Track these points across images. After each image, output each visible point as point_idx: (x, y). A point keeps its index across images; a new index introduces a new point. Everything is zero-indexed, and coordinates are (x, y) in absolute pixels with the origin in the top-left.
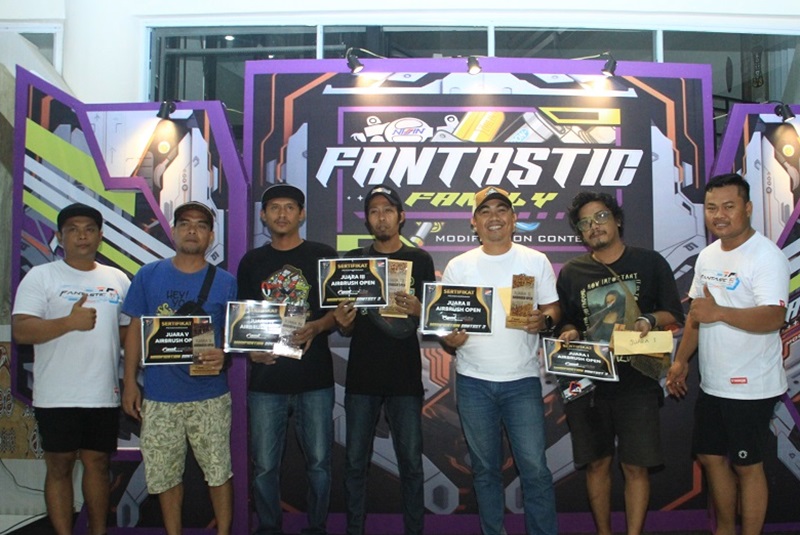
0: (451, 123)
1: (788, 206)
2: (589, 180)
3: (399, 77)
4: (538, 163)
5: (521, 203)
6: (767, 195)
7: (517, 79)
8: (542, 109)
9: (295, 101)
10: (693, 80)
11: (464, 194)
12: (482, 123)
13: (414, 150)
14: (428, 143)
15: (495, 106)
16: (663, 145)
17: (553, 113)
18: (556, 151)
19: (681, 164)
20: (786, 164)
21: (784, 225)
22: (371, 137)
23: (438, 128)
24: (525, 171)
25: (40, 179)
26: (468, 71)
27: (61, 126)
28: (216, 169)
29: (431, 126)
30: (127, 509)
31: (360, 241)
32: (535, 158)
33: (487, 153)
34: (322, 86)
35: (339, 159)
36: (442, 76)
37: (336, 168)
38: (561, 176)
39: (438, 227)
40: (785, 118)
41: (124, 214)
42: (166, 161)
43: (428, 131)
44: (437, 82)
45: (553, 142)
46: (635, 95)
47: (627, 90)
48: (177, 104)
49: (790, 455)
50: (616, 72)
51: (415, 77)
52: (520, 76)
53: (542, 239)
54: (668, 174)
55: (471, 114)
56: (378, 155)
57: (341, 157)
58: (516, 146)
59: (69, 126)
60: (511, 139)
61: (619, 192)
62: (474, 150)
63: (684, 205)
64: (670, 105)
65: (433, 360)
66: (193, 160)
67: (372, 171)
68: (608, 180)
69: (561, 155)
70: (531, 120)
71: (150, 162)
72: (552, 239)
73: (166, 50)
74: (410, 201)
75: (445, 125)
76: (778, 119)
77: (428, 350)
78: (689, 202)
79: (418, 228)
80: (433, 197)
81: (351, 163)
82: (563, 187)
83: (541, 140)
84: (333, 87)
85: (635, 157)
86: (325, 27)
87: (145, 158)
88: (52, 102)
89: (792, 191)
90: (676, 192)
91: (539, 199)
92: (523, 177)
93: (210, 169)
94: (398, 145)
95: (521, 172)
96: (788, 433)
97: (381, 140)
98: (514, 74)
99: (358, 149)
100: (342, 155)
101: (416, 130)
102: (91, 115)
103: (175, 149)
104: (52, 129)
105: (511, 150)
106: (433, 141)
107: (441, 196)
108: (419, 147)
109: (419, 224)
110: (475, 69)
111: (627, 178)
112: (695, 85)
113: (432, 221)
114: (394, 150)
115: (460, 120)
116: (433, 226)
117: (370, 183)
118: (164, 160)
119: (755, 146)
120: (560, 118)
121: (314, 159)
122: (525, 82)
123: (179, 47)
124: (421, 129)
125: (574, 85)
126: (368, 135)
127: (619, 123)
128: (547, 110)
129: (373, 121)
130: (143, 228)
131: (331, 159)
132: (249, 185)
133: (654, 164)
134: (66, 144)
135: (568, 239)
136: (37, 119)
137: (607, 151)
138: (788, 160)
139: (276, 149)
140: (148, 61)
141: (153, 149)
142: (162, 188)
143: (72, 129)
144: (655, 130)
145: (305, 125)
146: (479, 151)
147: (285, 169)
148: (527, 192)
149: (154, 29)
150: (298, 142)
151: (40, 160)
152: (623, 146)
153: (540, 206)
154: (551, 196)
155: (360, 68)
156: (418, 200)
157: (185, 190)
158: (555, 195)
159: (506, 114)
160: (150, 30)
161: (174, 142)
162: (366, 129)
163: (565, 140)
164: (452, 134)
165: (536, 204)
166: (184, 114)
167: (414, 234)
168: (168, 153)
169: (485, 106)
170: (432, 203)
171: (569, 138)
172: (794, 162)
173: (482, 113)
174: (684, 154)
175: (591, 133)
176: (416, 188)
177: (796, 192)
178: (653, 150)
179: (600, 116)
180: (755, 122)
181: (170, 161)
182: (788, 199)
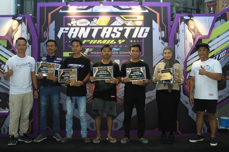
0: (95, 20)
1: (192, 43)
2: (134, 36)
3: (80, 7)
4: (120, 31)
5: (115, 43)
6: (185, 40)
8: (121, 16)
9: (51, 14)
11: (99, 40)
12: (104, 20)
13: (85, 28)
14: (89, 26)
15: (108, 15)
16: (156, 26)
17: (124, 17)
18: (125, 28)
19: (161, 31)
20: (191, 31)
21: (190, 48)
23: (91, 22)
24: (116, 34)
28: (29, 34)
29: (89, 21)
30: (4, 129)
31: (69, 53)
32: (119, 30)
33: (105, 29)
34: (59, 10)
35: (63, 31)
36: (93, 7)
37: (63, 33)
38: (126, 35)
39: (91, 50)
40: (191, 18)
41: (4, 46)
42: (15, 32)
43: (89, 23)
44: (91, 9)
45: (124, 25)
46: (148, 12)
47: (146, 10)
48: (18, 15)
49: (192, 114)
50: (142, 5)
51: (85, 7)
52: (115, 7)
53: (121, 53)
54: (157, 34)
55: (101, 18)
56: (75, 29)
57: (64, 30)
58: (113, 27)
60: (112, 25)
61: (143, 39)
62: (101, 28)
63: (162, 43)
64: (158, 14)
65: (90, 87)
66: (22, 31)
67: (73, 34)
68: (140, 36)
69: (126, 29)
70: (118, 19)
71: (11, 32)
72: (124, 53)
74: (84, 43)
75: (93, 21)
76: (189, 18)
77: (88, 84)
78: (163, 42)
79: (86, 50)
80: (90, 41)
81: (67, 32)
82: (127, 38)
83: (120, 25)
84: (62, 10)
85: (148, 29)
87: (9, 31)
89: (193, 38)
90: (160, 39)
91: (120, 42)
92: (115, 35)
93: (27, 34)
94: (80, 27)
96: (192, 108)
97: (75, 25)
98: (113, 6)
99: (69, 28)
100: (64, 29)
101: (85, 22)
103: (17, 28)
105: (112, 28)
106: (90, 25)
107: (92, 41)
108: (86, 27)
109: (86, 49)
110: (101, 5)
111: (145, 35)
112: (165, 8)
114: (79, 28)
115: (98, 19)
116: (90, 49)
117: (72, 37)
119: (182, 26)
120: (126, 18)
121: (57, 31)
124: (87, 22)
125: (130, 9)
126: (72, 24)
128: (122, 16)
129: (73, 20)
130: (9, 50)
131: (61, 31)
132: (38, 38)
133: (153, 31)
135: (128, 53)
138: (192, 30)
139: (46, 28)
141: (11, 28)
142: (14, 39)
144: (154, 22)
145: (54, 21)
146: (103, 28)
147: (49, 34)
148: (116, 40)
150: (52, 26)
152: (144, 26)
154: (123, 41)
155: (69, 5)
156: (86, 42)
158: (125, 40)
159: (111, 17)
161: (17, 26)
162: (71, 22)
163: (127, 25)
164: (95, 23)
165: (119, 43)
166: (20, 18)
167: (85, 52)
168: (15, 29)
169: (104, 15)
170: (90, 43)
171: (129, 24)
172: (194, 30)
173: (104, 17)
174: (162, 28)
175: (135, 23)
176: (85, 39)
177: (194, 39)
178: (153, 27)
179: (138, 18)
180: (182, 19)
181: (16, 32)
182: (192, 41)
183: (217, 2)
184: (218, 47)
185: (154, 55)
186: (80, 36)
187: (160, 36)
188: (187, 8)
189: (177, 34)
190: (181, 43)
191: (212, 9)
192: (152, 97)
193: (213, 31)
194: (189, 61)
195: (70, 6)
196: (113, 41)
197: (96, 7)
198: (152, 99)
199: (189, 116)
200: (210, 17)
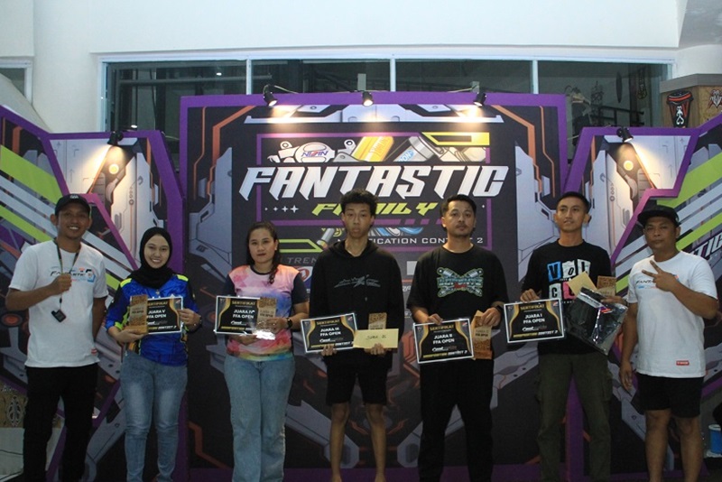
0: (350, 146)
1: (628, 212)
2: (464, 190)
3: (306, 109)
4: (421, 178)
5: (408, 211)
6: (610, 203)
7: (404, 110)
8: (424, 133)
9: (221, 129)
10: (550, 108)
12: (375, 146)
13: (319, 168)
14: (331, 163)
15: (386, 131)
16: (525, 161)
17: (433, 136)
18: (436, 168)
19: (540, 178)
20: (627, 177)
21: (625, 226)
22: (284, 159)
23: (339, 151)
24: (411, 185)
25: (12, 196)
26: (363, 104)
27: (29, 151)
28: (156, 187)
29: (333, 149)
32: (419, 175)
33: (379, 171)
34: (244, 117)
35: (258, 177)
36: (342, 107)
37: (255, 185)
38: (441, 188)
39: (339, 232)
40: (625, 139)
42: (116, 181)
43: (331, 154)
44: (338, 112)
45: (434, 161)
46: (502, 121)
47: (495, 117)
48: (124, 134)
49: (633, 417)
50: (485, 103)
51: (320, 108)
52: (406, 107)
53: (425, 241)
54: (529, 186)
55: (367, 139)
56: (290, 173)
57: (260, 175)
58: (402, 164)
59: (36, 152)
60: (399, 159)
61: (489, 201)
62: (369, 168)
63: (543, 211)
64: (531, 129)
66: (138, 180)
67: (285, 186)
68: (479, 192)
69: (440, 172)
70: (416, 142)
71: (103, 181)
72: (433, 241)
73: (120, 81)
74: (316, 211)
75: (345, 148)
76: (619, 140)
78: (547, 209)
79: (323, 233)
80: (335, 208)
81: (268, 180)
82: (442, 197)
83: (423, 160)
84: (253, 117)
85: (502, 172)
86: (253, 61)
87: (98, 178)
88: (21, 132)
89: (631, 198)
90: (536, 200)
91: (422, 209)
92: (409, 190)
93: (152, 186)
94: (306, 165)
95: (407, 186)
96: (630, 399)
97: (293, 161)
98: (401, 105)
99: (274, 168)
100: (260, 173)
101: (321, 153)
102: (54, 143)
103: (122, 172)
104: (21, 154)
105: (399, 168)
106: (335, 161)
108: (323, 166)
109: (323, 229)
110: (368, 103)
111: (495, 190)
112: (552, 112)
113: (334, 227)
114: (303, 169)
115: (357, 144)
116: (335, 231)
117: (283, 196)
118: (114, 179)
119: (600, 162)
120: (439, 141)
121: (238, 178)
122: (410, 112)
123: (131, 78)
124: (325, 152)
125: (451, 113)
126: (281, 157)
127: (488, 144)
128: (428, 135)
129: (285, 145)
130: (98, 236)
131: (251, 177)
132: (184, 200)
133: (518, 177)
134: (34, 166)
136: (9, 146)
137: (479, 167)
138: (627, 172)
139: (206, 170)
140: (105, 91)
141: (105, 170)
142: (112, 203)
143: (38, 154)
144: (518, 150)
145: (230, 149)
146: (373, 169)
147: (214, 187)
148: (412, 202)
149: (110, 64)
150: (224, 163)
151: (12, 180)
152: (492, 164)
153: (423, 214)
154: (433, 206)
155: (274, 102)
156: (323, 210)
157: (131, 204)
158: (435, 205)
159: (395, 138)
160: (106, 65)
161: (122, 165)
162: (280, 152)
163: (444, 158)
164: (350, 155)
165: (420, 212)
166: (131, 141)
167: (320, 238)
168: (117, 174)
169: (377, 131)
170: (334, 212)
171: (447, 157)
172: (633, 175)
173: (375, 138)
174: (542, 169)
175: (465, 153)
176: (321, 200)
177: (635, 200)
178: (517, 166)
179: (473, 139)
180: (600, 143)
181: (119, 181)
182: (629, 205)
183: (694, 93)
184: (702, 223)
185: (520, 247)
186: (305, 192)
187: (537, 191)
188: (602, 107)
189: (587, 184)
190: (598, 213)
191: (680, 112)
192: (516, 368)
193: (688, 176)
194: (620, 263)
195: (276, 104)
196: (402, 205)
197: (351, 107)
198: (515, 376)
199: (623, 422)
200: (679, 138)
